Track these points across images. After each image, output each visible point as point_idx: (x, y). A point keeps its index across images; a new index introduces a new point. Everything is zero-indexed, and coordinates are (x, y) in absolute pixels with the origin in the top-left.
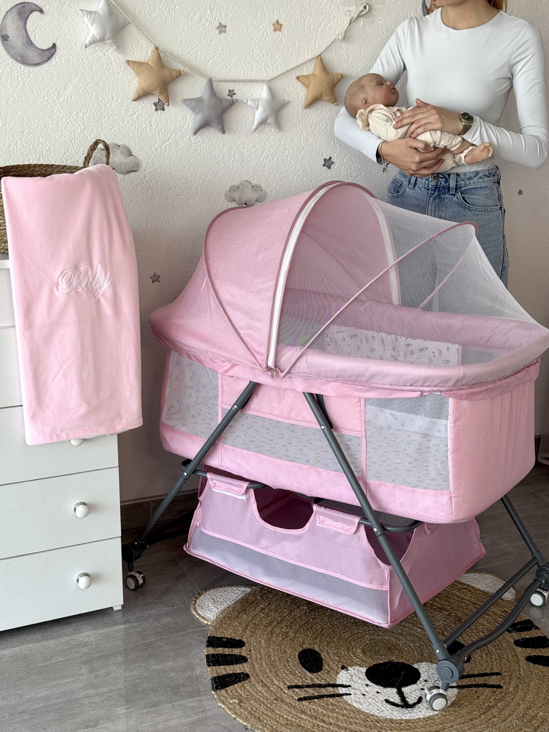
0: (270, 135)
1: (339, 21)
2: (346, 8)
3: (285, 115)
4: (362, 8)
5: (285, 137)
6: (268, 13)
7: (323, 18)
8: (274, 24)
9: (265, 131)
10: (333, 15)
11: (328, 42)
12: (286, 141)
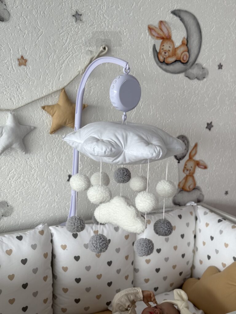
0: (16, 157)
1: (82, 59)
2: (87, 49)
3: (31, 139)
4: (101, 49)
5: (31, 158)
6: (13, 49)
7: (66, 55)
8: (18, 59)
9: (11, 154)
10: (76, 54)
11: (71, 77)
12: (32, 162)
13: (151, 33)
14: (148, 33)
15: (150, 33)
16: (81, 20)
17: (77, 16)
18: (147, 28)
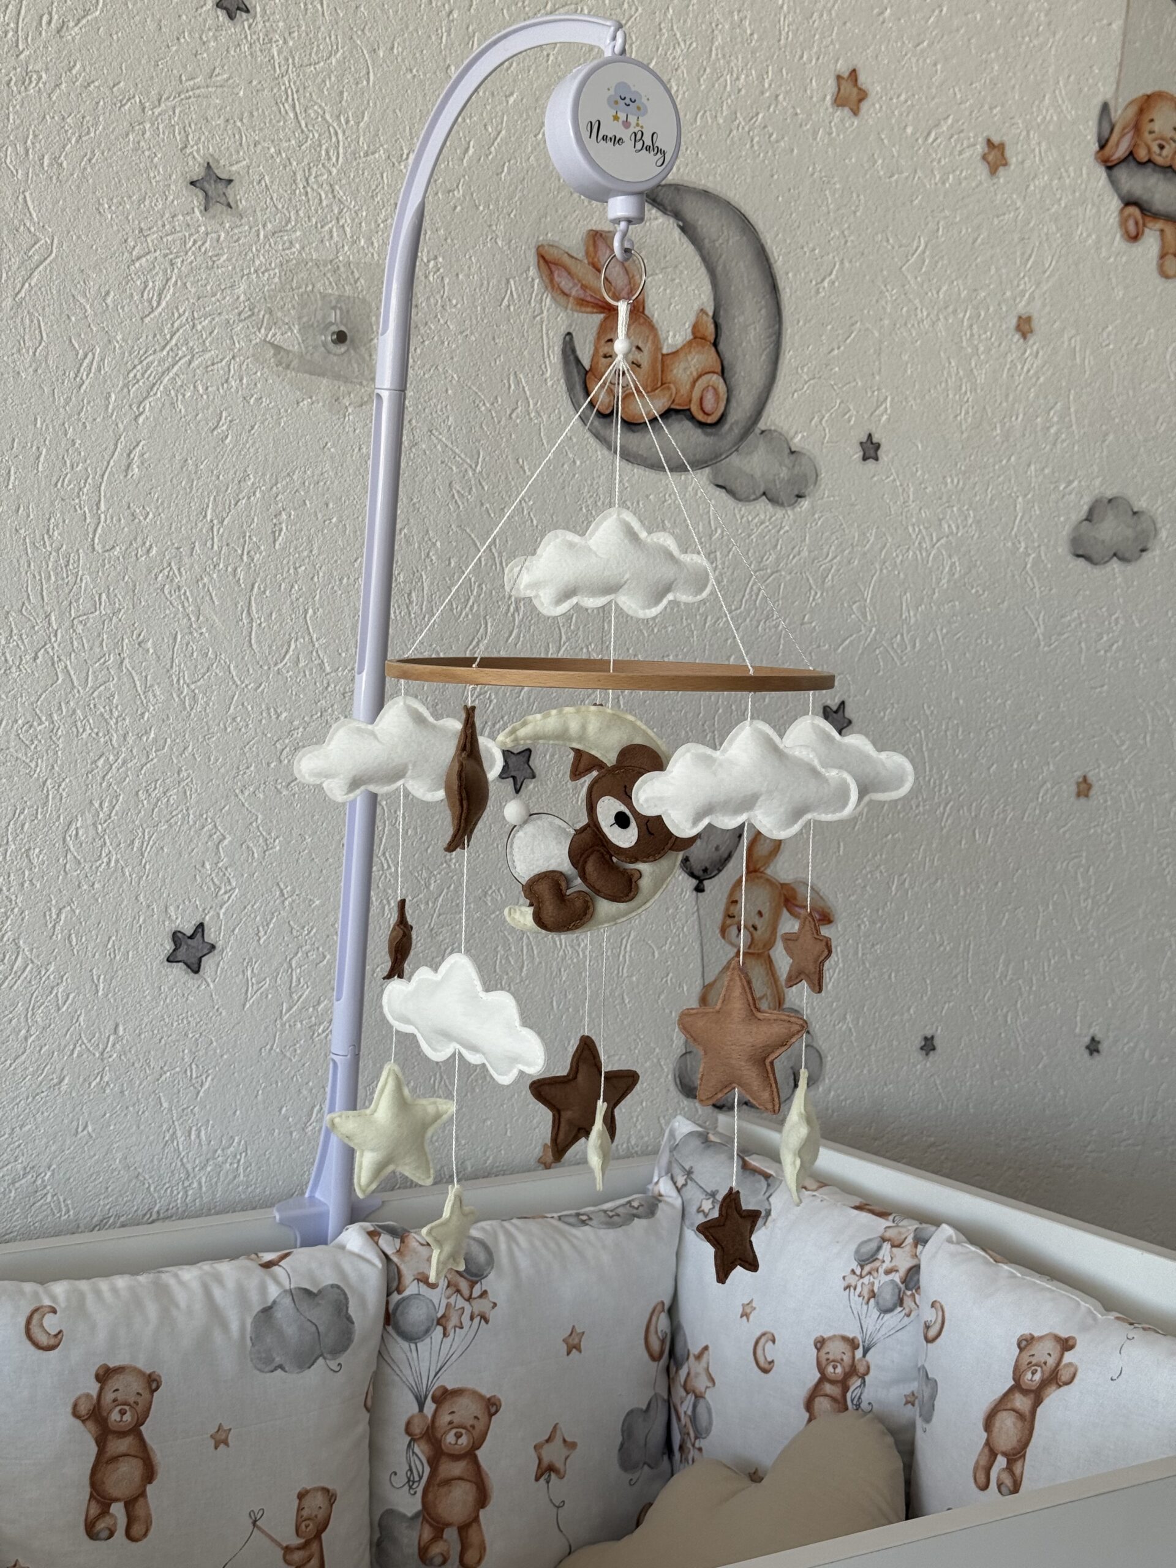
13: (552, 280)
14: (537, 281)
15: (547, 281)
16: (229, 206)
17: (210, 188)
18: (532, 258)
